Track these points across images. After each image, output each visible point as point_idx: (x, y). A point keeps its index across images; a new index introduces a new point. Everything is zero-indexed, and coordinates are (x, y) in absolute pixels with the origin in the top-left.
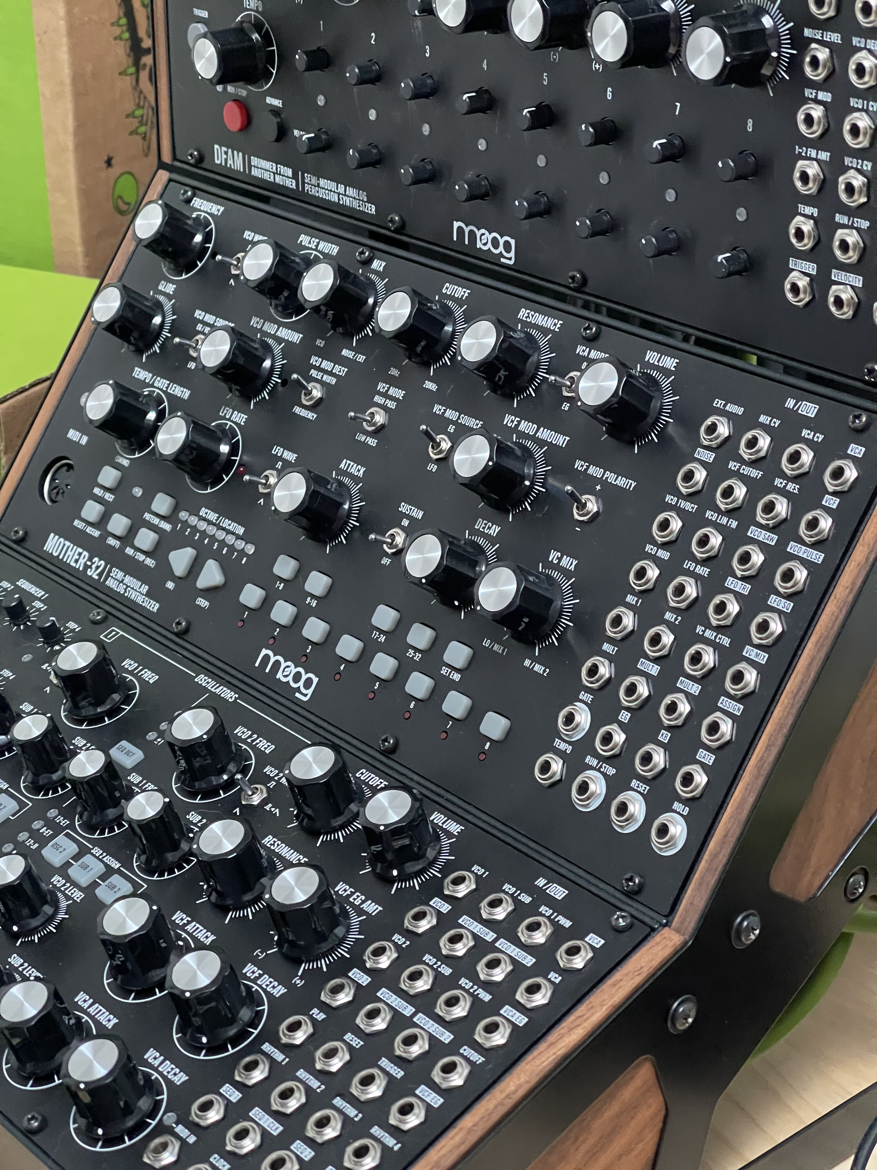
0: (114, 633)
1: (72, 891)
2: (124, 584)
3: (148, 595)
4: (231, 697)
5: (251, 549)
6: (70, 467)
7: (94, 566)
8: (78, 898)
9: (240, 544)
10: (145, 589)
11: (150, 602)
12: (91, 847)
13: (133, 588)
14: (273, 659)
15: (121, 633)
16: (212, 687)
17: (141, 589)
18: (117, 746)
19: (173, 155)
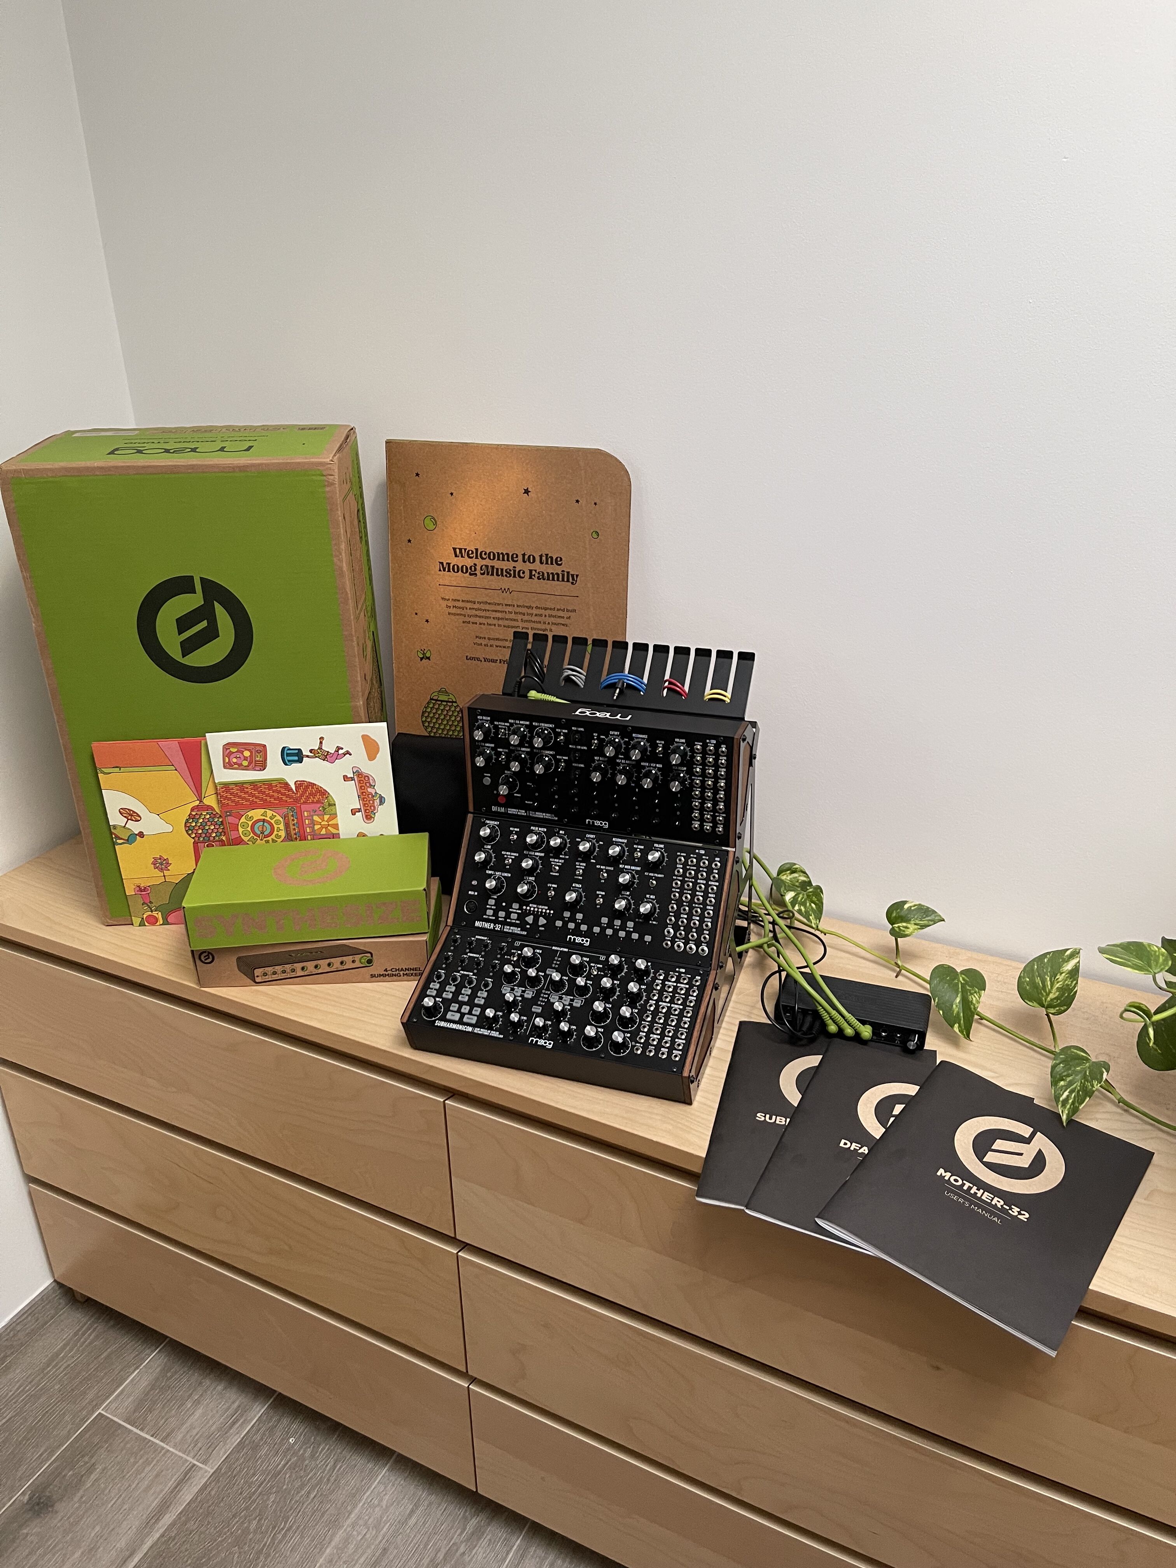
3: (521, 930)
11: (523, 932)
13: (515, 930)
17: (518, 930)
19: (474, 809)
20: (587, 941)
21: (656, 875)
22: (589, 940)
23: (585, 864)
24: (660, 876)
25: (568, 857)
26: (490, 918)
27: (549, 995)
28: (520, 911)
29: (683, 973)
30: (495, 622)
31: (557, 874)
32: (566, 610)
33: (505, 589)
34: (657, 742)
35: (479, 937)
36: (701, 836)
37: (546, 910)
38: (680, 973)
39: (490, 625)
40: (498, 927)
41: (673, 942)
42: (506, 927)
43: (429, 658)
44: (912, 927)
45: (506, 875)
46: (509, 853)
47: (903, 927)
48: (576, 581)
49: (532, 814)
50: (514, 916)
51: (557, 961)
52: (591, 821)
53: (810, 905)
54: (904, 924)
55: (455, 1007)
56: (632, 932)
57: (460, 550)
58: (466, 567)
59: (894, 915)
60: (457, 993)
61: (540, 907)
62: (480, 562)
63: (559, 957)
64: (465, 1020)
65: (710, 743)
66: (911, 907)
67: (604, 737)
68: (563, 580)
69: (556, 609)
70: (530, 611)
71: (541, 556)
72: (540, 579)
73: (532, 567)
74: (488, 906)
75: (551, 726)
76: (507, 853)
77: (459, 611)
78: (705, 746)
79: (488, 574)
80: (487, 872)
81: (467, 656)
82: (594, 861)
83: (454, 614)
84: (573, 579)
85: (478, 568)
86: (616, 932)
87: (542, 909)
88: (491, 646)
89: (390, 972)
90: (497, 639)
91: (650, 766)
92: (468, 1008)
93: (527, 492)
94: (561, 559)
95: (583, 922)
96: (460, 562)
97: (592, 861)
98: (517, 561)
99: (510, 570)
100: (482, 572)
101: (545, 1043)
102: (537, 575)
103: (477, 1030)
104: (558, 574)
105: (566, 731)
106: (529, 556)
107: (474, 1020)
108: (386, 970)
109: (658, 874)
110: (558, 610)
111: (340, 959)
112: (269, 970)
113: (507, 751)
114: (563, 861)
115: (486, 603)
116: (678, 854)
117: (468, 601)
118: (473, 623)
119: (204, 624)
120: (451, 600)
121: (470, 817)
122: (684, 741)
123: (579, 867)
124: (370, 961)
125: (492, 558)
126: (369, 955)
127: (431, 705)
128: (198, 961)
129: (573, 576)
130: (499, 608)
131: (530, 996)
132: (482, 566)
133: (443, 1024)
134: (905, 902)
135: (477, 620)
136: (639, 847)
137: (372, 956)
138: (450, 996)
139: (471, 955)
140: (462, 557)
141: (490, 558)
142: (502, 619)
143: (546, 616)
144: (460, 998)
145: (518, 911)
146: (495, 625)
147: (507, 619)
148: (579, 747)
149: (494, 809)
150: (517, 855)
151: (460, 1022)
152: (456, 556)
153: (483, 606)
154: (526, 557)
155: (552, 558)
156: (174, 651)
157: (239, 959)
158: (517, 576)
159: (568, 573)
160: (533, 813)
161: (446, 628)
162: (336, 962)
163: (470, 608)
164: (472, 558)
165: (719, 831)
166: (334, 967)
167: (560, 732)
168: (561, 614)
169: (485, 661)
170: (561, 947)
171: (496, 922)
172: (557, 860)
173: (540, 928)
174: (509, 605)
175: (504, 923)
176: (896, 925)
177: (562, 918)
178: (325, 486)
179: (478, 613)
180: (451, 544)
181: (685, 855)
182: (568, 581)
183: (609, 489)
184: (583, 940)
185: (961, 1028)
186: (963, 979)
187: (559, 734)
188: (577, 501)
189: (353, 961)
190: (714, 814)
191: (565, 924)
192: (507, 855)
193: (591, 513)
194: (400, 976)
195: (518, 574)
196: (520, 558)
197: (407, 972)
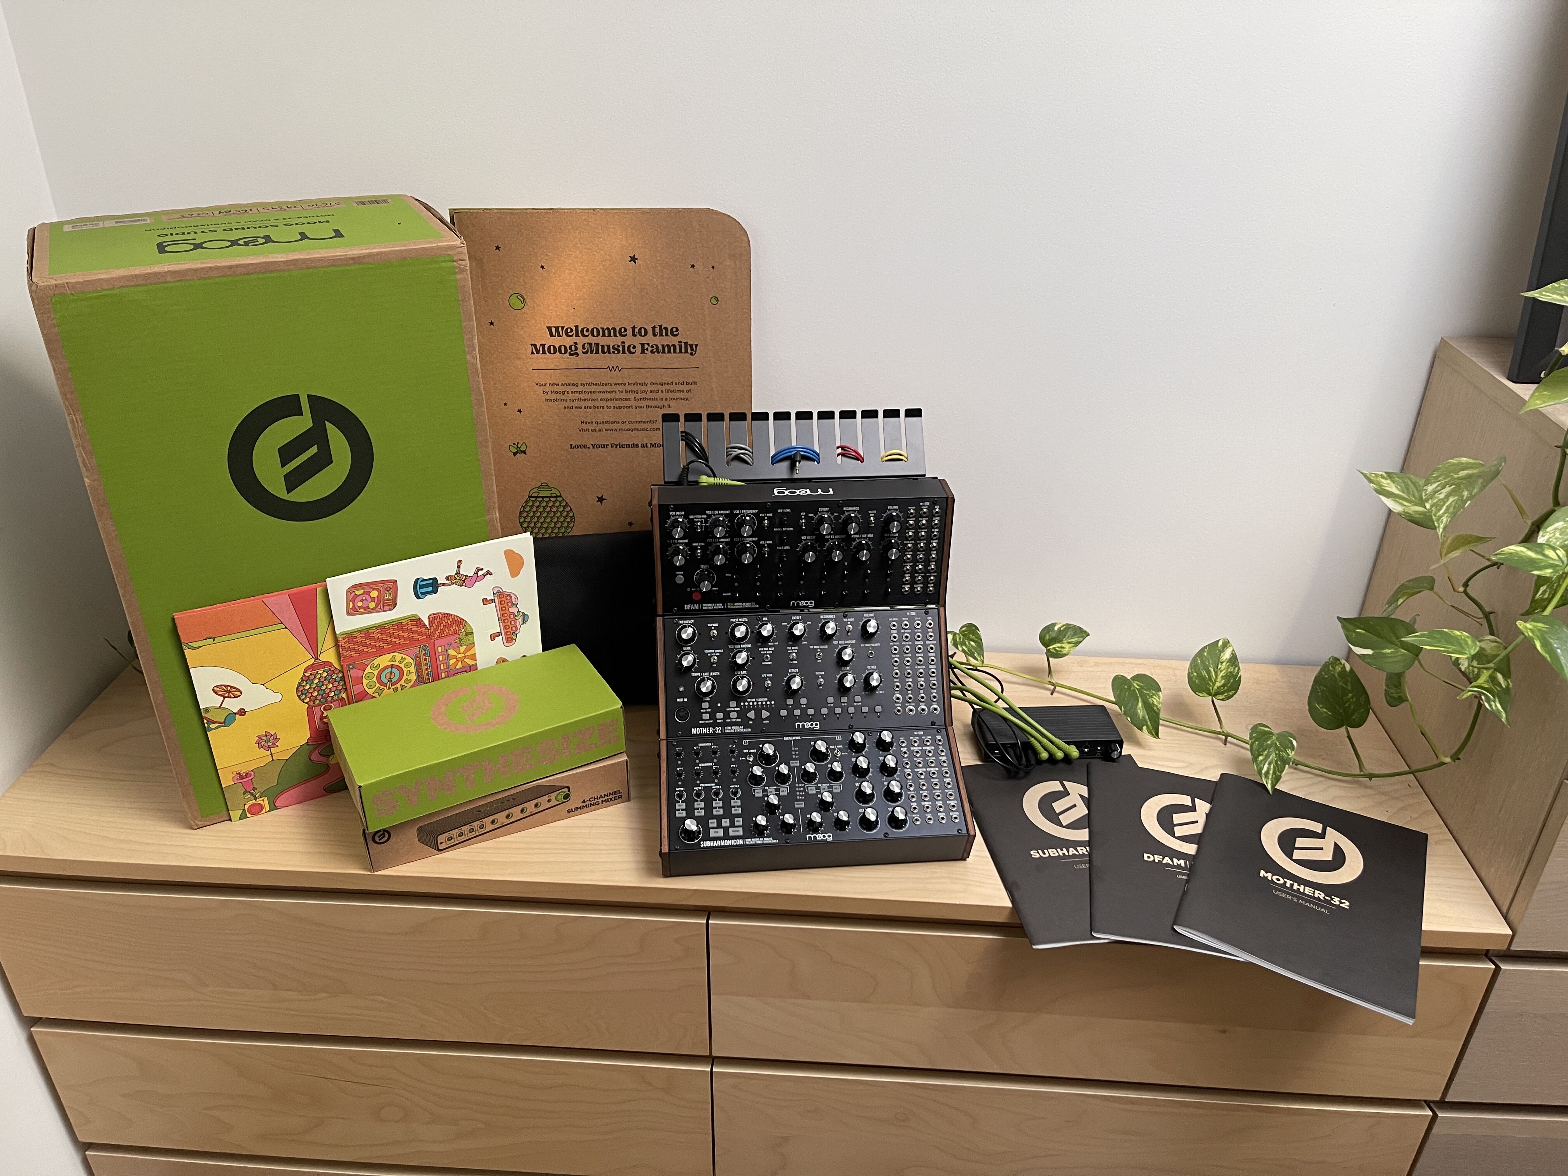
2: (733, 729)
5: (773, 703)
9: (769, 703)
10: (742, 727)
11: (747, 729)
19: (664, 611)
20: (816, 724)
21: (873, 645)
22: (818, 723)
23: (796, 648)
24: (876, 645)
25: (777, 643)
26: (707, 722)
27: (804, 787)
28: (738, 709)
29: (922, 735)
30: (604, 404)
31: (769, 663)
32: (685, 383)
33: (613, 367)
34: (870, 512)
35: (702, 745)
36: (912, 599)
37: (766, 702)
38: (920, 736)
39: (598, 407)
40: (718, 730)
41: (904, 707)
42: (726, 728)
43: (524, 452)
44: (1067, 647)
45: (714, 674)
46: (713, 651)
47: (1059, 647)
48: (696, 352)
49: (730, 606)
50: (734, 715)
51: (795, 751)
52: (796, 603)
53: (969, 643)
54: (1059, 645)
55: (714, 823)
56: (861, 706)
57: (557, 328)
58: (565, 347)
59: (1047, 637)
60: (709, 808)
61: (760, 700)
62: (581, 340)
63: (795, 747)
64: (731, 834)
65: (924, 506)
66: (1060, 628)
67: (812, 515)
68: (681, 352)
69: (674, 384)
70: (643, 388)
71: (654, 328)
72: (654, 352)
73: (644, 340)
74: (702, 711)
75: (754, 511)
76: (710, 651)
77: (559, 396)
78: (919, 509)
79: (592, 352)
80: (693, 674)
81: (571, 445)
82: (806, 643)
83: (554, 400)
84: (692, 349)
85: (580, 347)
86: (845, 710)
87: (762, 702)
88: (600, 430)
89: (587, 803)
90: (607, 422)
91: (861, 538)
92: (728, 820)
93: (633, 259)
94: (677, 330)
95: (808, 706)
96: (557, 342)
97: (804, 643)
98: (625, 335)
99: (619, 346)
100: (584, 351)
101: (824, 836)
102: (650, 349)
103: (748, 841)
104: (674, 346)
105: (771, 515)
106: (640, 329)
107: (740, 832)
108: (584, 802)
109: (874, 643)
110: (676, 384)
111: (534, 802)
112: (455, 832)
113: (703, 544)
114: (773, 649)
115: (591, 384)
116: (890, 619)
117: (569, 385)
118: (576, 408)
119: (314, 450)
120: (548, 385)
121: (659, 621)
122: (896, 507)
123: (791, 651)
124: (567, 797)
125: (595, 334)
126: (566, 790)
127: (530, 504)
128: (370, 843)
129: (691, 346)
130: (608, 388)
131: (786, 793)
132: (584, 345)
133: (708, 844)
134: (1054, 625)
135: (583, 404)
136: (849, 620)
137: (569, 791)
138: (702, 813)
139: (703, 765)
140: (559, 336)
141: (593, 335)
142: (611, 400)
143: (662, 391)
144: (715, 813)
145: (736, 709)
146: (603, 407)
147: (617, 400)
148: (784, 529)
149: (686, 607)
150: (722, 651)
151: (726, 837)
152: (552, 335)
153: (588, 388)
154: (637, 330)
155: (666, 329)
156: (277, 489)
157: (420, 830)
158: (626, 352)
159: (686, 343)
160: (732, 604)
161: (544, 416)
162: (530, 806)
163: (572, 392)
164: (572, 336)
165: (931, 591)
166: (528, 812)
167: (765, 517)
168: (680, 387)
169: (593, 447)
170: (792, 736)
171: (714, 725)
172: (767, 649)
173: (765, 722)
174: (619, 384)
175: (724, 725)
176: (1051, 647)
177: (786, 707)
178: (455, 273)
179: (581, 396)
180: (544, 323)
181: (897, 619)
182: (686, 352)
183: (728, 251)
184: (812, 725)
185: (1149, 729)
186: (1138, 685)
187: (763, 519)
188: (693, 266)
189: (549, 801)
190: (925, 574)
191: (790, 712)
192: (711, 653)
193: (708, 277)
194: (599, 804)
195: (629, 350)
196: (630, 332)
197: (606, 798)
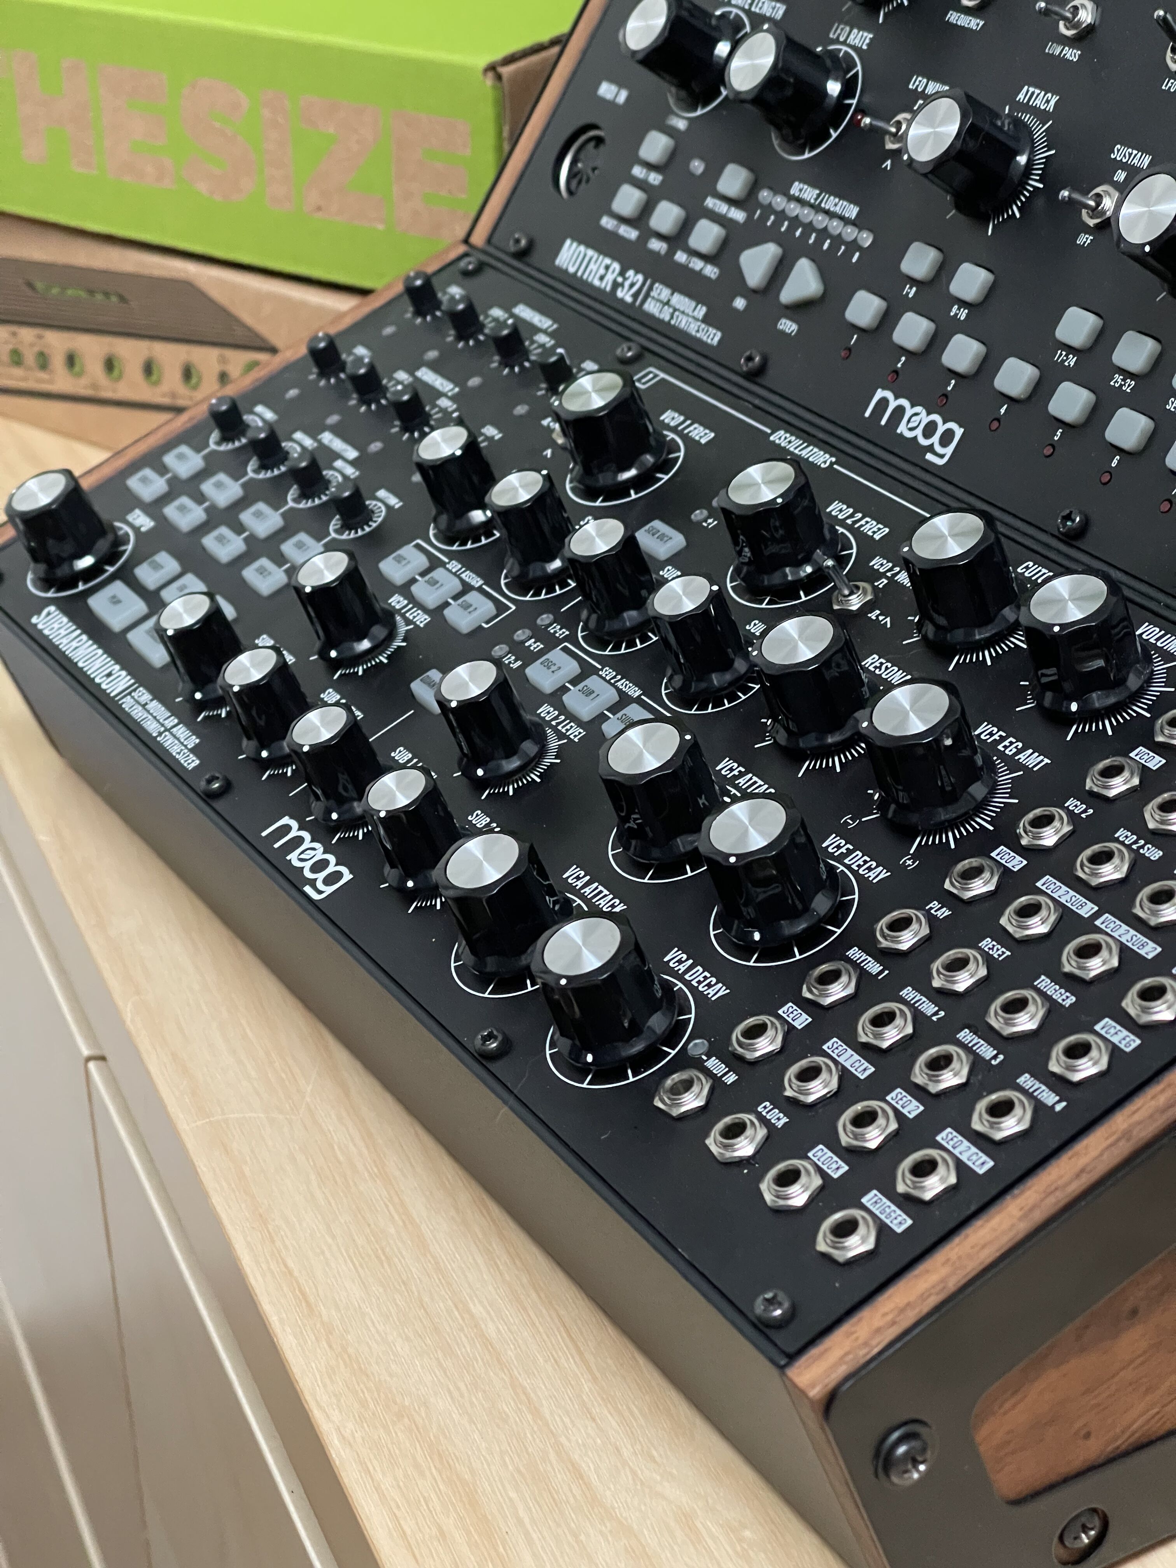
0: (651, 376)
1: (568, 727)
2: (670, 306)
3: (706, 320)
4: (825, 462)
5: (866, 239)
6: (599, 141)
7: (627, 284)
8: (575, 736)
9: (850, 233)
10: (701, 311)
11: (707, 331)
12: (600, 667)
13: (683, 313)
14: (893, 404)
15: (662, 375)
16: (796, 448)
17: (696, 313)
18: (647, 527)
27: (551, 642)
28: (738, 215)
